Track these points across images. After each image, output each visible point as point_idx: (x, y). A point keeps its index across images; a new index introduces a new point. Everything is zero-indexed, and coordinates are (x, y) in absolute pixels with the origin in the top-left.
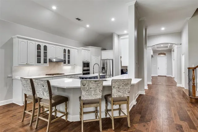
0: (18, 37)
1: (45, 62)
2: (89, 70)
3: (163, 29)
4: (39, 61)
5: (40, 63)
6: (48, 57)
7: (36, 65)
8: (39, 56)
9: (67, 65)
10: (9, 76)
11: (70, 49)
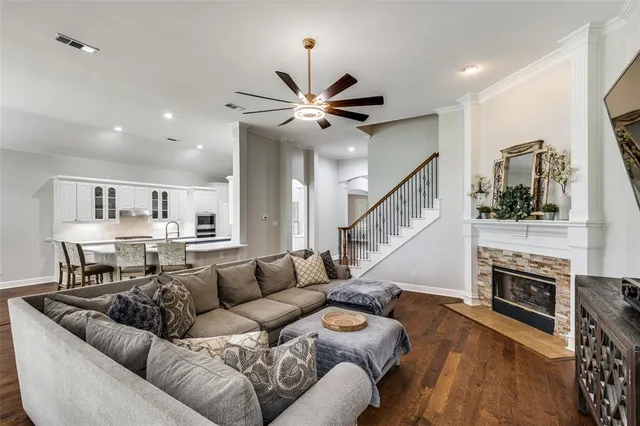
0: (60, 179)
1: (112, 216)
2: (214, 230)
3: (351, 149)
4: (99, 216)
5: (101, 218)
6: (119, 208)
7: (94, 222)
8: (99, 206)
9: (160, 221)
10: (48, 239)
11: (167, 191)
